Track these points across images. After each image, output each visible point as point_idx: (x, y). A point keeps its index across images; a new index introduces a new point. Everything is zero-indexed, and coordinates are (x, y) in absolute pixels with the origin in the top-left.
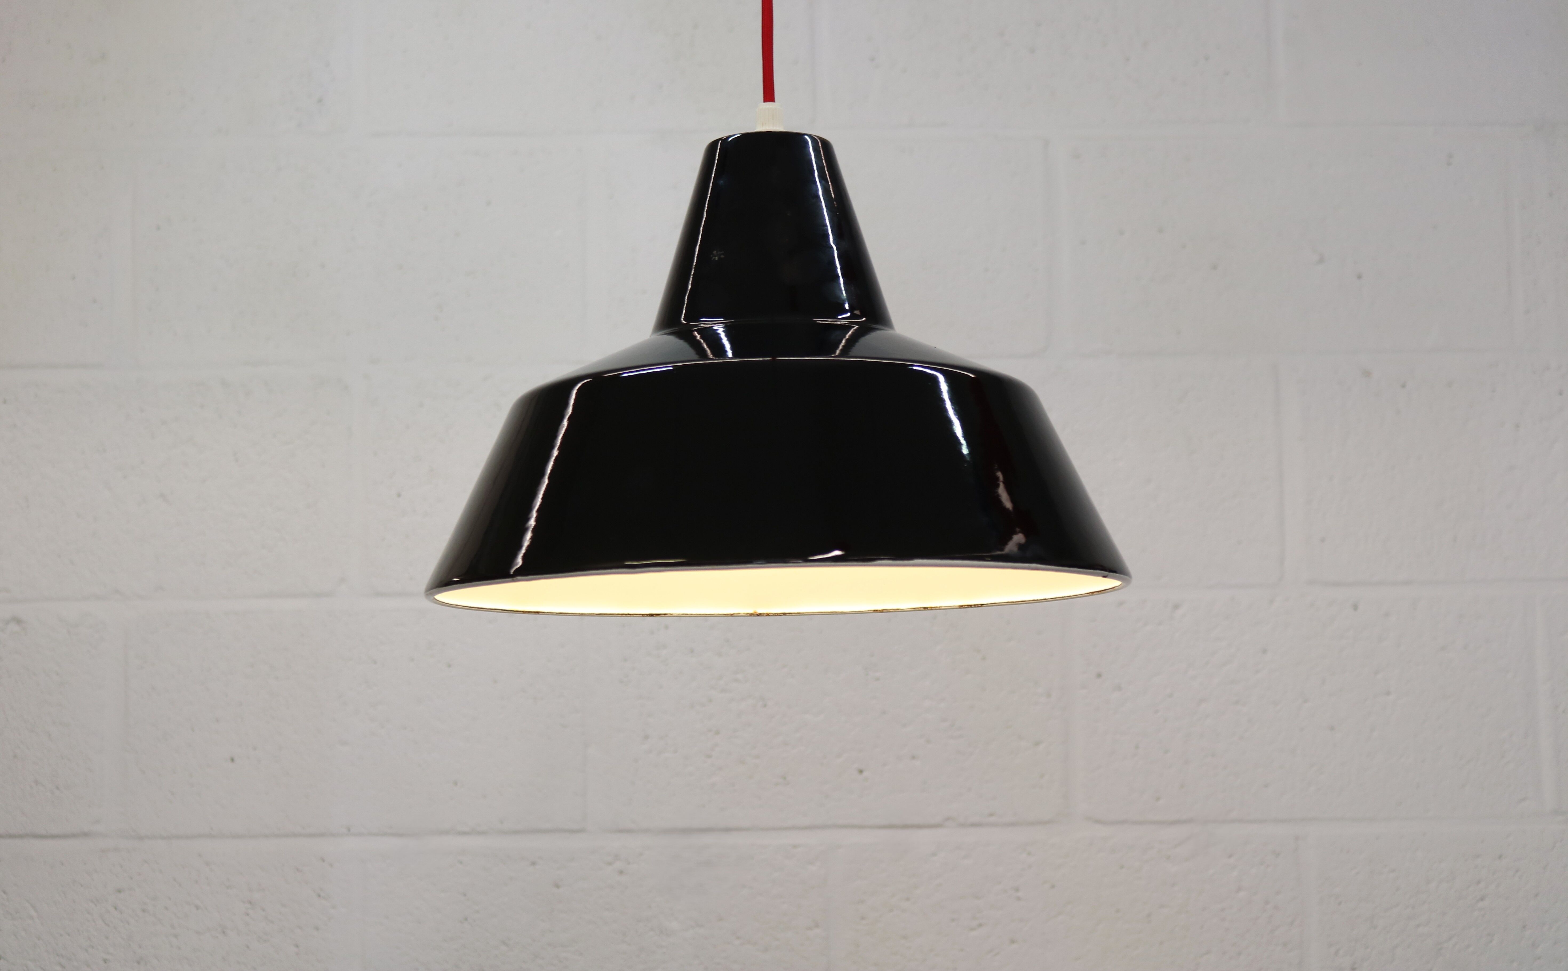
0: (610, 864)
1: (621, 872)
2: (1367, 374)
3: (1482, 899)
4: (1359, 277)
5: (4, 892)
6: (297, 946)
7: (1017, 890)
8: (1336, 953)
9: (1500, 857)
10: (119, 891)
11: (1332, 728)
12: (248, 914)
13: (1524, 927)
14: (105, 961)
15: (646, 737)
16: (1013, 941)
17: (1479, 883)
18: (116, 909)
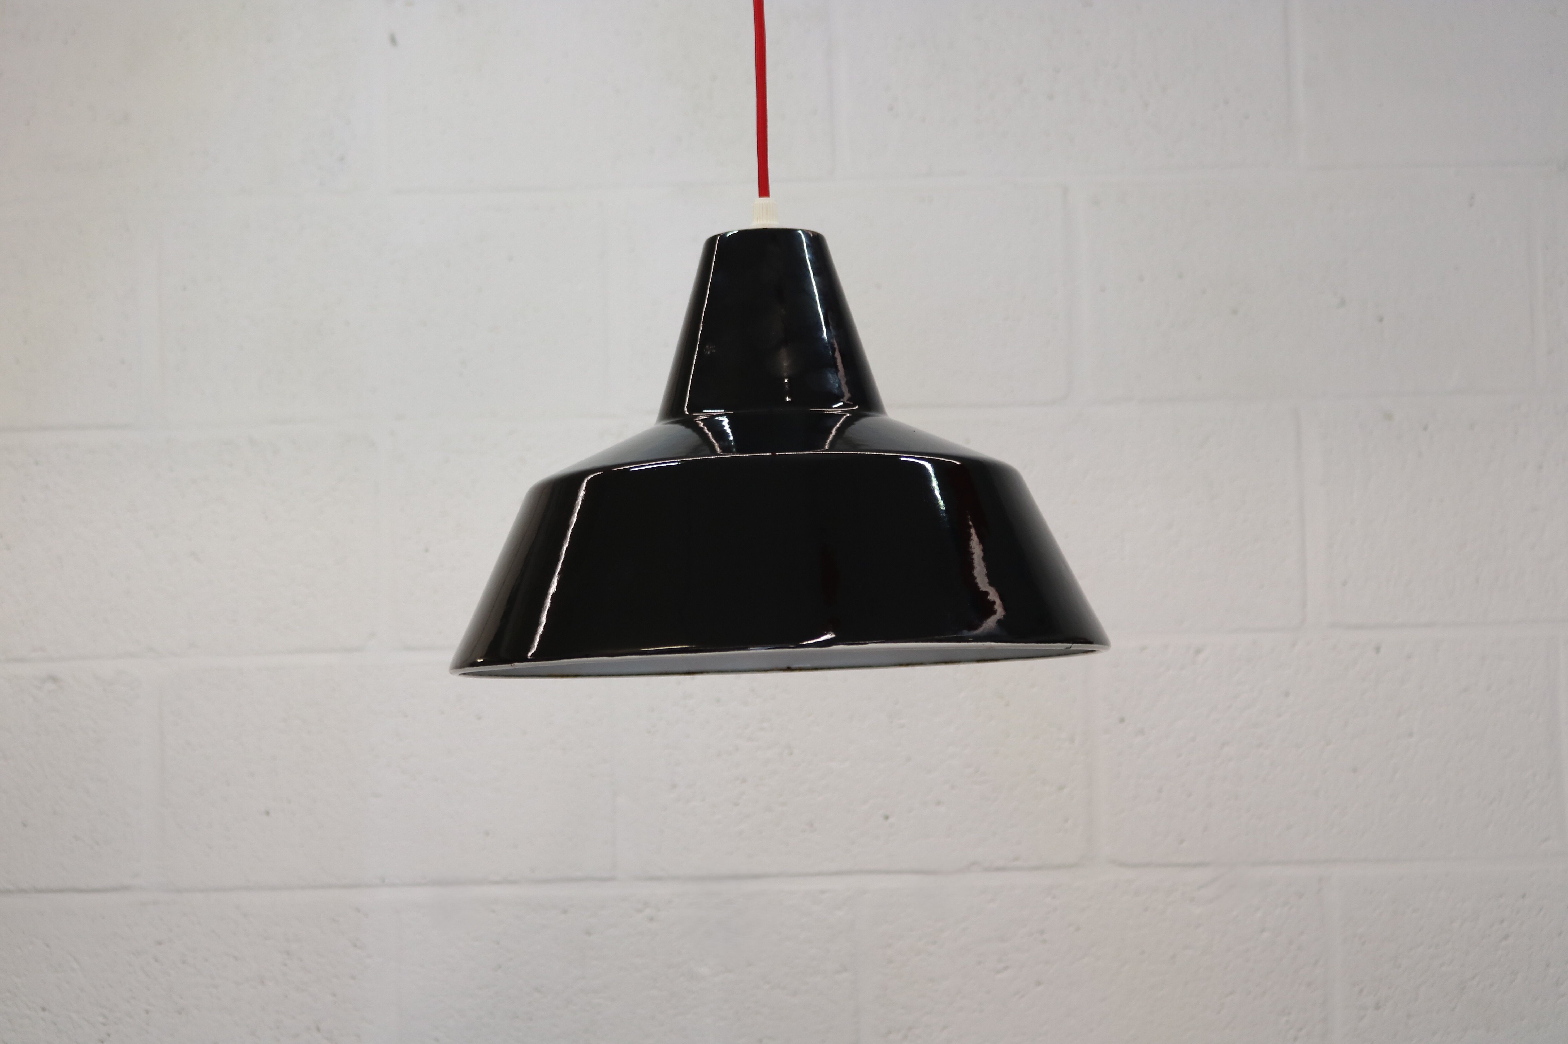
0: (640, 911)
1: (651, 919)
2: (1388, 417)
3: (1506, 937)
4: (1381, 320)
5: (47, 946)
6: (334, 995)
7: (1042, 932)
8: (1361, 991)
9: (1524, 896)
10: (159, 943)
11: (1355, 770)
12: (286, 965)
13: (1548, 966)
14: (147, 1012)
15: (674, 786)
16: (1039, 983)
17: (1502, 922)
18: (157, 960)
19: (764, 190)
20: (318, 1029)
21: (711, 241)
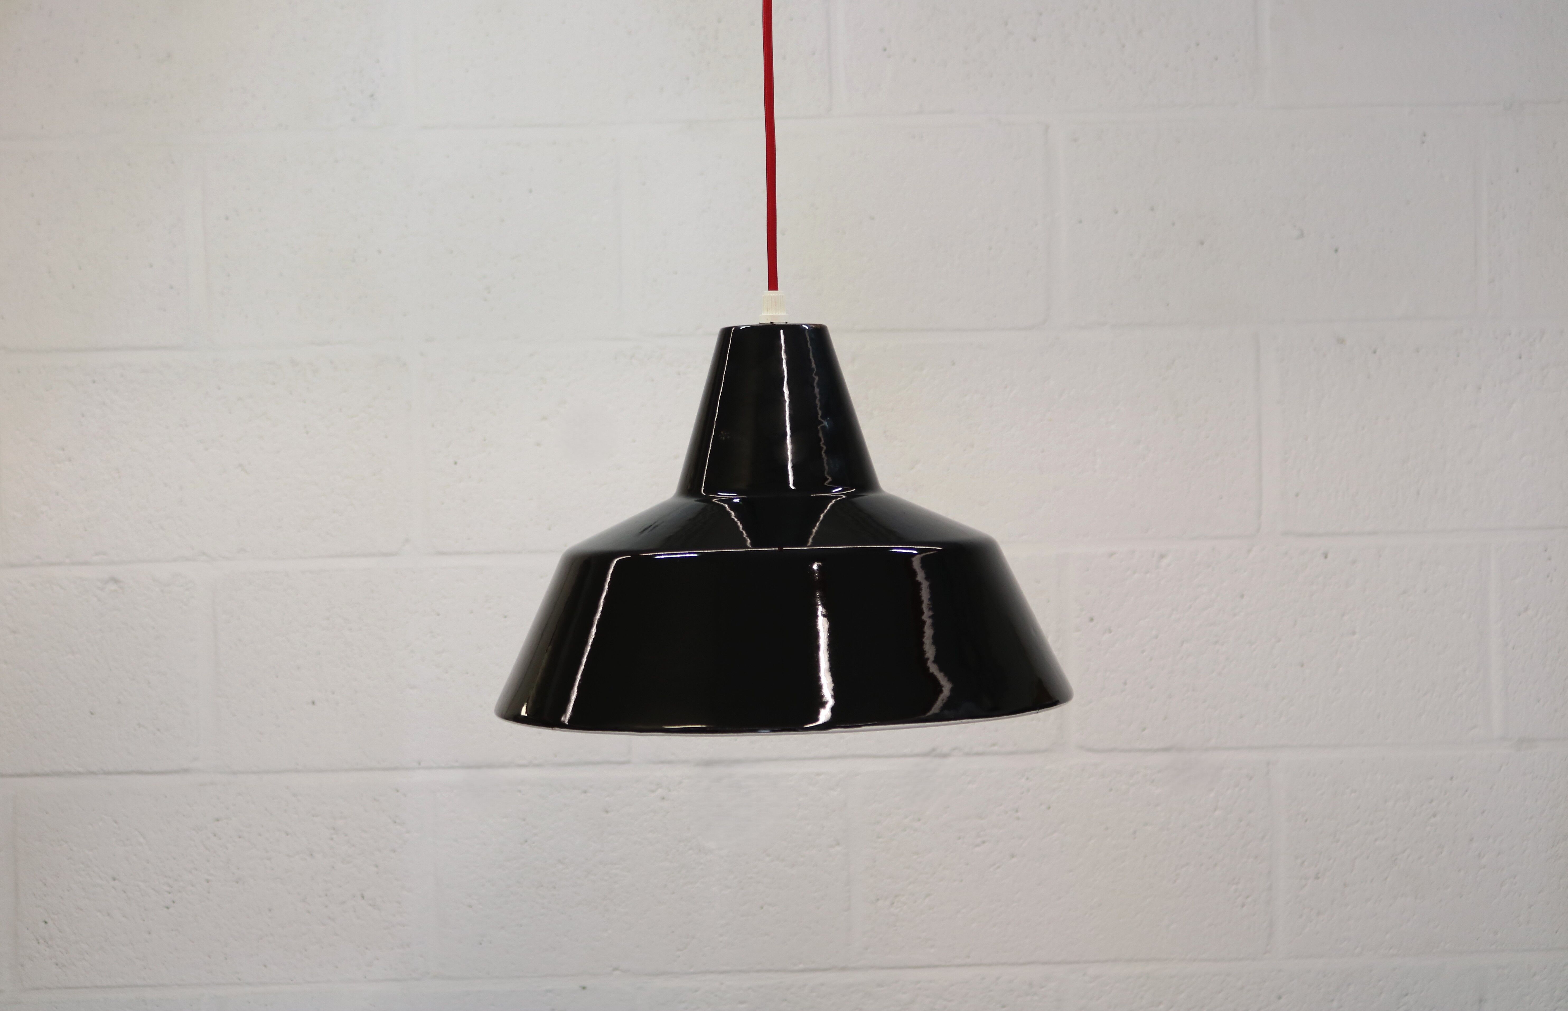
0: (653, 791)
1: (663, 798)
2: (1341, 341)
3: (1434, 815)
4: (1336, 251)
5: (116, 822)
6: (377, 866)
7: (1016, 811)
8: (1303, 863)
9: (1452, 778)
10: (218, 819)
11: (1302, 665)
12: (332, 839)
13: (1472, 840)
14: (208, 881)
16: (1013, 856)
17: (1431, 801)
18: (215, 835)
19: (773, 284)
20: (363, 897)
21: (726, 333)
